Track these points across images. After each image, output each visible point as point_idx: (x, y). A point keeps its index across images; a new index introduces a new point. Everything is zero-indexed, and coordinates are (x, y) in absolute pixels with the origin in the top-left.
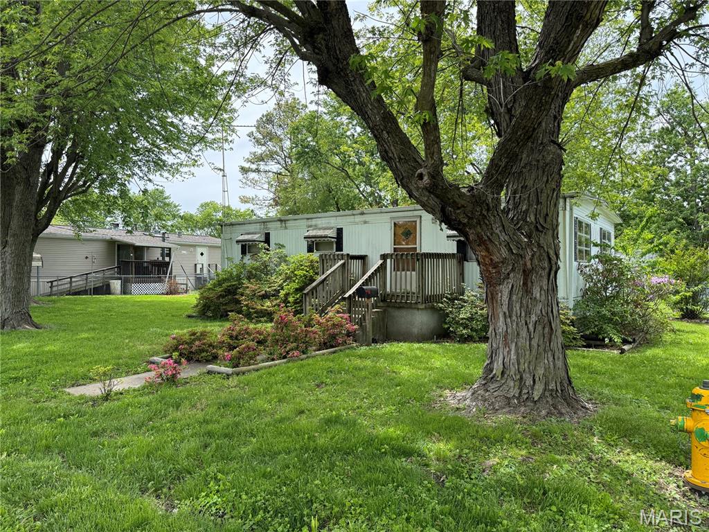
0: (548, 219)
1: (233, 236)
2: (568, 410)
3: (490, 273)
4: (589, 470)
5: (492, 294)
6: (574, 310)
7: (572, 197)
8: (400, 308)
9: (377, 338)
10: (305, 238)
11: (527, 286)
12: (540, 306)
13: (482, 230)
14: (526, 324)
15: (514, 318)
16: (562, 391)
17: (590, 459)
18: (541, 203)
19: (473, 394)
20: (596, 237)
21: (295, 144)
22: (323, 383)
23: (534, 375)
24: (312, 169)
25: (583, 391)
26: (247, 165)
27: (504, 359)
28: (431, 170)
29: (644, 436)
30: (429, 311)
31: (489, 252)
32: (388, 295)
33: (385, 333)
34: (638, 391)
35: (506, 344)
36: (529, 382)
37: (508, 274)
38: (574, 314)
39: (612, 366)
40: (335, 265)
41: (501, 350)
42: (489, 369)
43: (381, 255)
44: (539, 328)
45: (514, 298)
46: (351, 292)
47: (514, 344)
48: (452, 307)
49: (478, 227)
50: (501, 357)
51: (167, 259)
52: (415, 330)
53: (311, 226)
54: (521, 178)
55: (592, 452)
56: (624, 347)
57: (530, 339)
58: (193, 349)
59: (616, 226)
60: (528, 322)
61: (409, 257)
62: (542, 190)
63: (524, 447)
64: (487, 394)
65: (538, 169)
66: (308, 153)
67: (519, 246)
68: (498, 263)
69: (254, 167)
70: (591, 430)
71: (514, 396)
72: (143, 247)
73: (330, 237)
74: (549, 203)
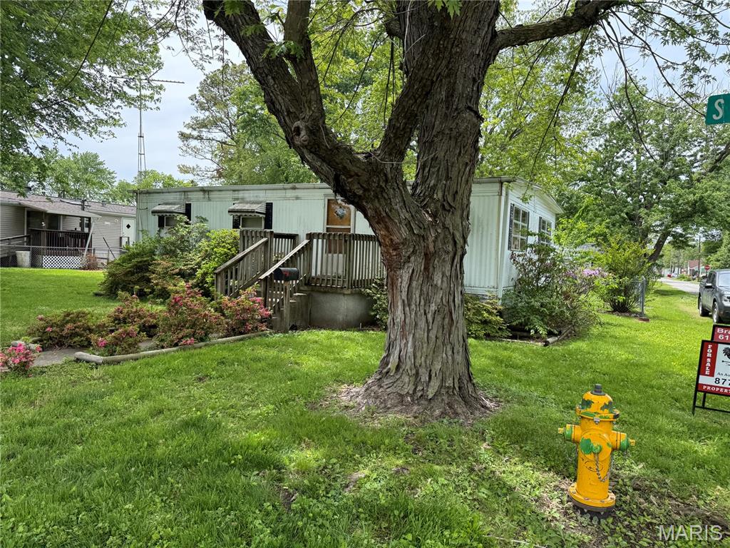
0: (458, 197)
1: (149, 205)
2: (465, 409)
3: (391, 256)
4: (466, 484)
5: (392, 279)
6: (504, 299)
7: (509, 182)
8: (325, 292)
9: (298, 324)
10: (229, 212)
11: (428, 272)
12: (440, 294)
13: (380, 204)
14: (425, 314)
15: (413, 306)
16: (459, 388)
17: (471, 470)
18: (451, 178)
19: (367, 389)
20: (534, 226)
21: (242, 111)
22: (207, 376)
23: (430, 371)
24: (260, 140)
25: (490, 388)
26: (188, 131)
27: (400, 352)
28: (309, 124)
29: (537, 442)
30: (356, 297)
31: (388, 232)
32: (313, 278)
33: (308, 319)
34: (549, 388)
35: (404, 336)
36: (425, 378)
37: (409, 257)
38: (502, 305)
39: (532, 359)
40: (256, 242)
41: (398, 342)
42: (385, 362)
43: (307, 235)
44: (439, 318)
45: (414, 284)
46: (267, 274)
47: (412, 336)
48: (381, 294)
49: (376, 201)
50: (398, 349)
51: (86, 230)
52: (340, 317)
53: (237, 199)
54: (432, 149)
55: (476, 461)
56: (548, 340)
57: (429, 331)
58: (64, 333)
59: (558, 217)
60: (427, 311)
61: (337, 238)
62: (453, 163)
63: (402, 454)
64: (381, 390)
65: (450, 138)
66: (255, 122)
67: (422, 226)
68: (398, 244)
69: (195, 133)
70: (483, 434)
71: (408, 392)
72: (60, 215)
73: (257, 212)
74: (460, 179)
